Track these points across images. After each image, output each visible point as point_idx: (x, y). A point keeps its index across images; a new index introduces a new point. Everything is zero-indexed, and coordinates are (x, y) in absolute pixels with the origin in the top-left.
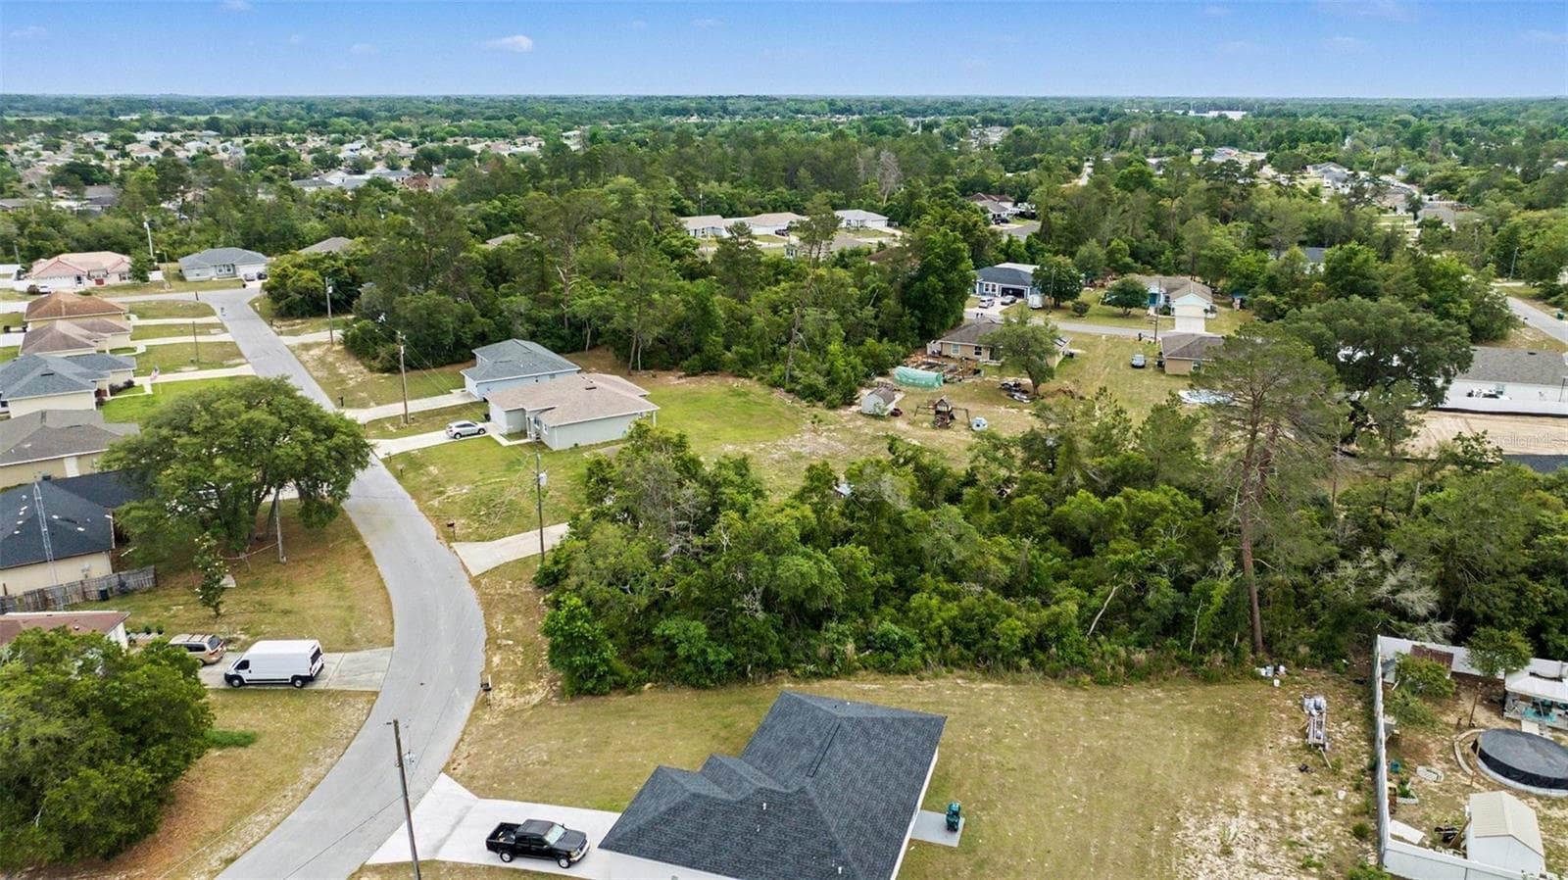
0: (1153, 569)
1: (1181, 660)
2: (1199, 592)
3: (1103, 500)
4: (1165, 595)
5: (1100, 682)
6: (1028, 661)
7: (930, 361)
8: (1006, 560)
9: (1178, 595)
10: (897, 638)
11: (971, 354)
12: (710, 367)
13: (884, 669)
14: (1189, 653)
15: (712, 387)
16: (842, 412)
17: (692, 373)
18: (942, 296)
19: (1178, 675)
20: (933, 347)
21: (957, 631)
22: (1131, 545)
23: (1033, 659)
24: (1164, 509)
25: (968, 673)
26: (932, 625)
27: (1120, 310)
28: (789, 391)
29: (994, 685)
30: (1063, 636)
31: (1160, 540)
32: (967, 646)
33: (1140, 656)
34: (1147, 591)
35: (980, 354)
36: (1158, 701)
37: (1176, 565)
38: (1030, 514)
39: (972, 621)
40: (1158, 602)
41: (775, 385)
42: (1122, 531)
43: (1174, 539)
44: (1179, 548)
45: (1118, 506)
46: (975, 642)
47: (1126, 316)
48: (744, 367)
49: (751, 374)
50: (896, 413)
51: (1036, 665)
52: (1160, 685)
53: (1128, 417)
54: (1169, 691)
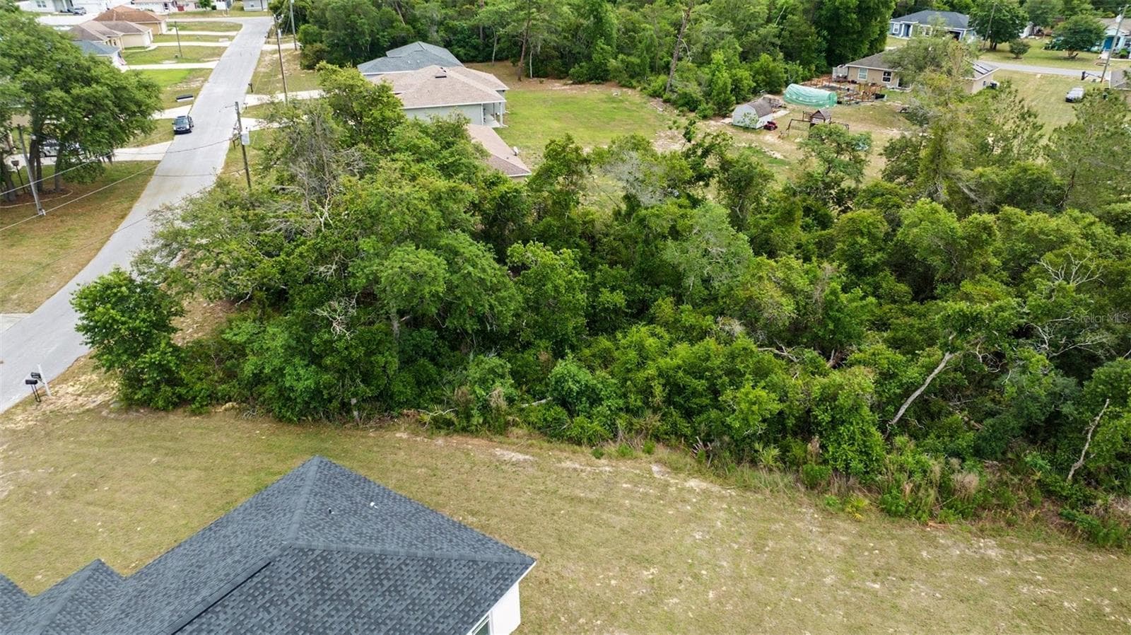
0: (1024, 332)
1: (1049, 492)
2: (1105, 383)
3: (960, 217)
4: (1035, 381)
5: (889, 512)
6: (776, 452)
7: (834, 85)
8: (790, 290)
9: (1061, 380)
10: (575, 388)
11: (879, 78)
12: (599, 76)
13: (550, 431)
14: (1066, 484)
15: (593, 94)
16: (712, 122)
17: (579, 81)
18: (855, 16)
19: (1036, 519)
20: (839, 71)
21: (675, 389)
22: (998, 287)
23: (785, 450)
24: (1066, 240)
25: (675, 457)
26: (642, 375)
27: (1065, 53)
28: (666, 101)
29: (704, 485)
30: (843, 422)
31: (1043, 285)
32: (688, 414)
33: (971, 479)
34: (1004, 371)
35: (888, 80)
36: (985, 565)
37: (1072, 330)
38: (862, 235)
39: (701, 377)
40: (1021, 391)
41: (655, 95)
42: (986, 268)
43: (1073, 285)
44: (1077, 303)
45: (986, 228)
46: (702, 409)
47: (1072, 58)
48: (631, 76)
49: (634, 84)
50: (770, 127)
51: (787, 462)
52: (997, 533)
53: (1039, 121)
54: (1011, 547)
